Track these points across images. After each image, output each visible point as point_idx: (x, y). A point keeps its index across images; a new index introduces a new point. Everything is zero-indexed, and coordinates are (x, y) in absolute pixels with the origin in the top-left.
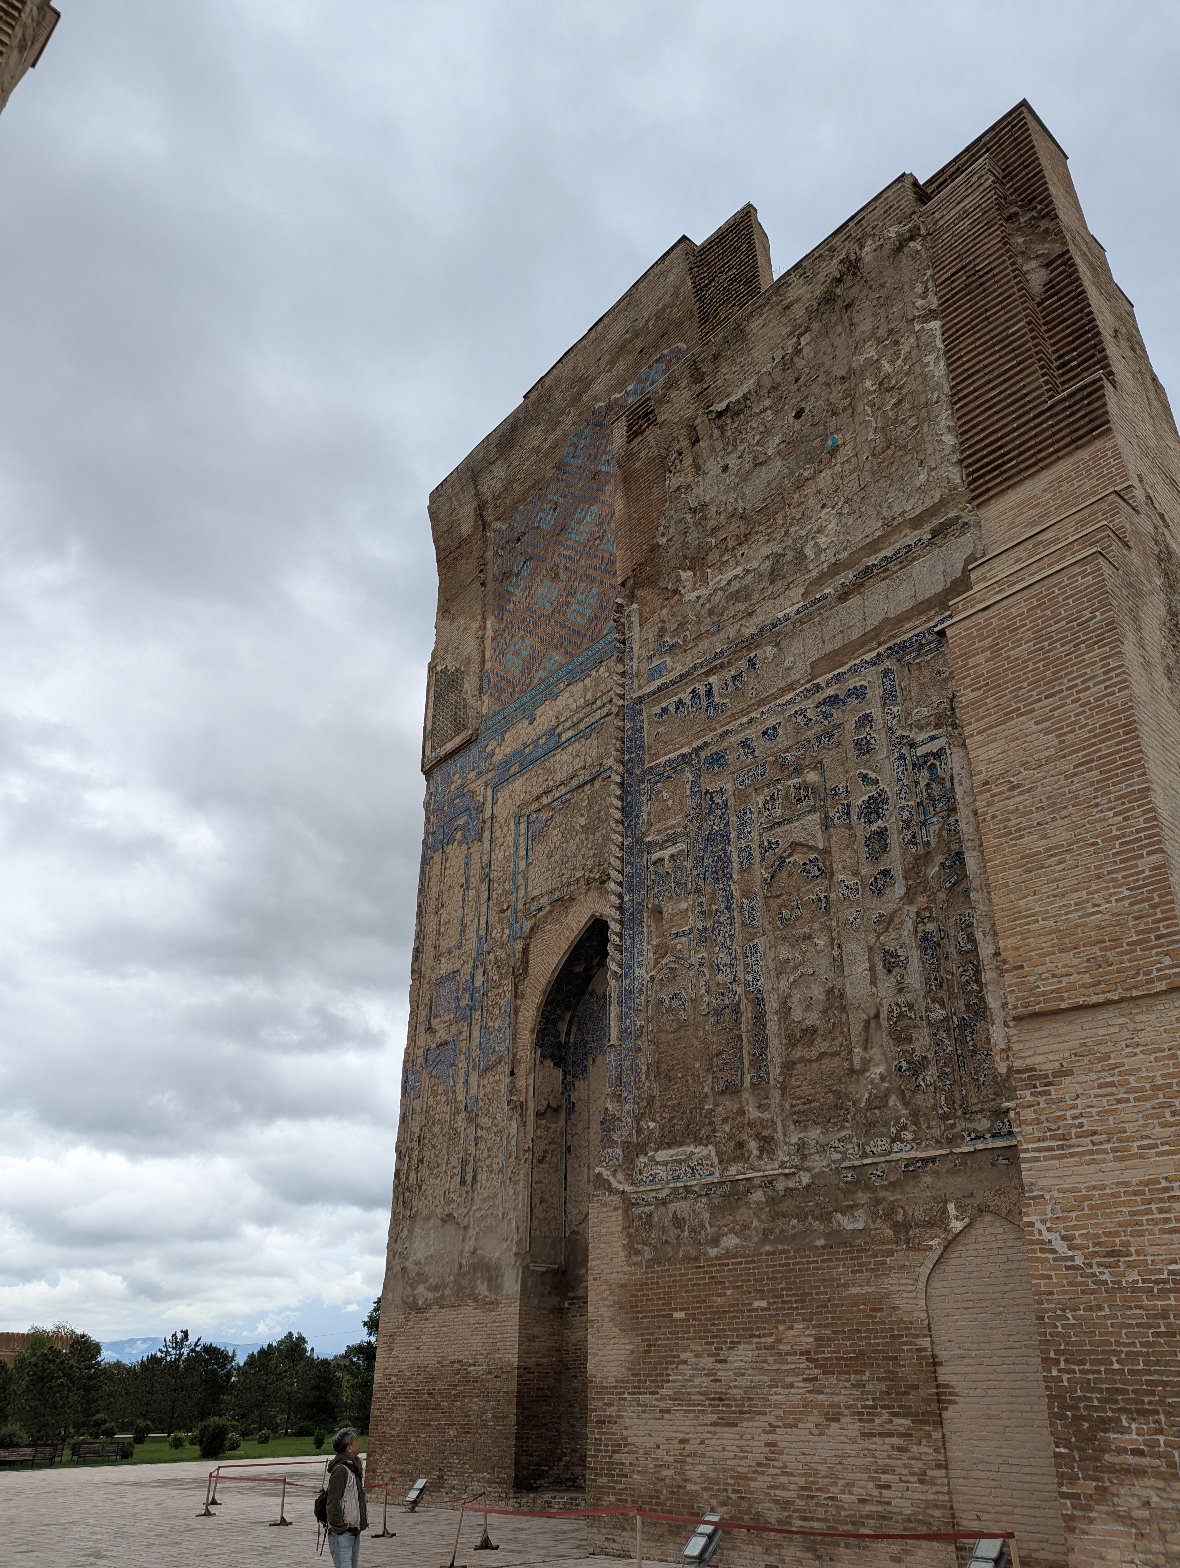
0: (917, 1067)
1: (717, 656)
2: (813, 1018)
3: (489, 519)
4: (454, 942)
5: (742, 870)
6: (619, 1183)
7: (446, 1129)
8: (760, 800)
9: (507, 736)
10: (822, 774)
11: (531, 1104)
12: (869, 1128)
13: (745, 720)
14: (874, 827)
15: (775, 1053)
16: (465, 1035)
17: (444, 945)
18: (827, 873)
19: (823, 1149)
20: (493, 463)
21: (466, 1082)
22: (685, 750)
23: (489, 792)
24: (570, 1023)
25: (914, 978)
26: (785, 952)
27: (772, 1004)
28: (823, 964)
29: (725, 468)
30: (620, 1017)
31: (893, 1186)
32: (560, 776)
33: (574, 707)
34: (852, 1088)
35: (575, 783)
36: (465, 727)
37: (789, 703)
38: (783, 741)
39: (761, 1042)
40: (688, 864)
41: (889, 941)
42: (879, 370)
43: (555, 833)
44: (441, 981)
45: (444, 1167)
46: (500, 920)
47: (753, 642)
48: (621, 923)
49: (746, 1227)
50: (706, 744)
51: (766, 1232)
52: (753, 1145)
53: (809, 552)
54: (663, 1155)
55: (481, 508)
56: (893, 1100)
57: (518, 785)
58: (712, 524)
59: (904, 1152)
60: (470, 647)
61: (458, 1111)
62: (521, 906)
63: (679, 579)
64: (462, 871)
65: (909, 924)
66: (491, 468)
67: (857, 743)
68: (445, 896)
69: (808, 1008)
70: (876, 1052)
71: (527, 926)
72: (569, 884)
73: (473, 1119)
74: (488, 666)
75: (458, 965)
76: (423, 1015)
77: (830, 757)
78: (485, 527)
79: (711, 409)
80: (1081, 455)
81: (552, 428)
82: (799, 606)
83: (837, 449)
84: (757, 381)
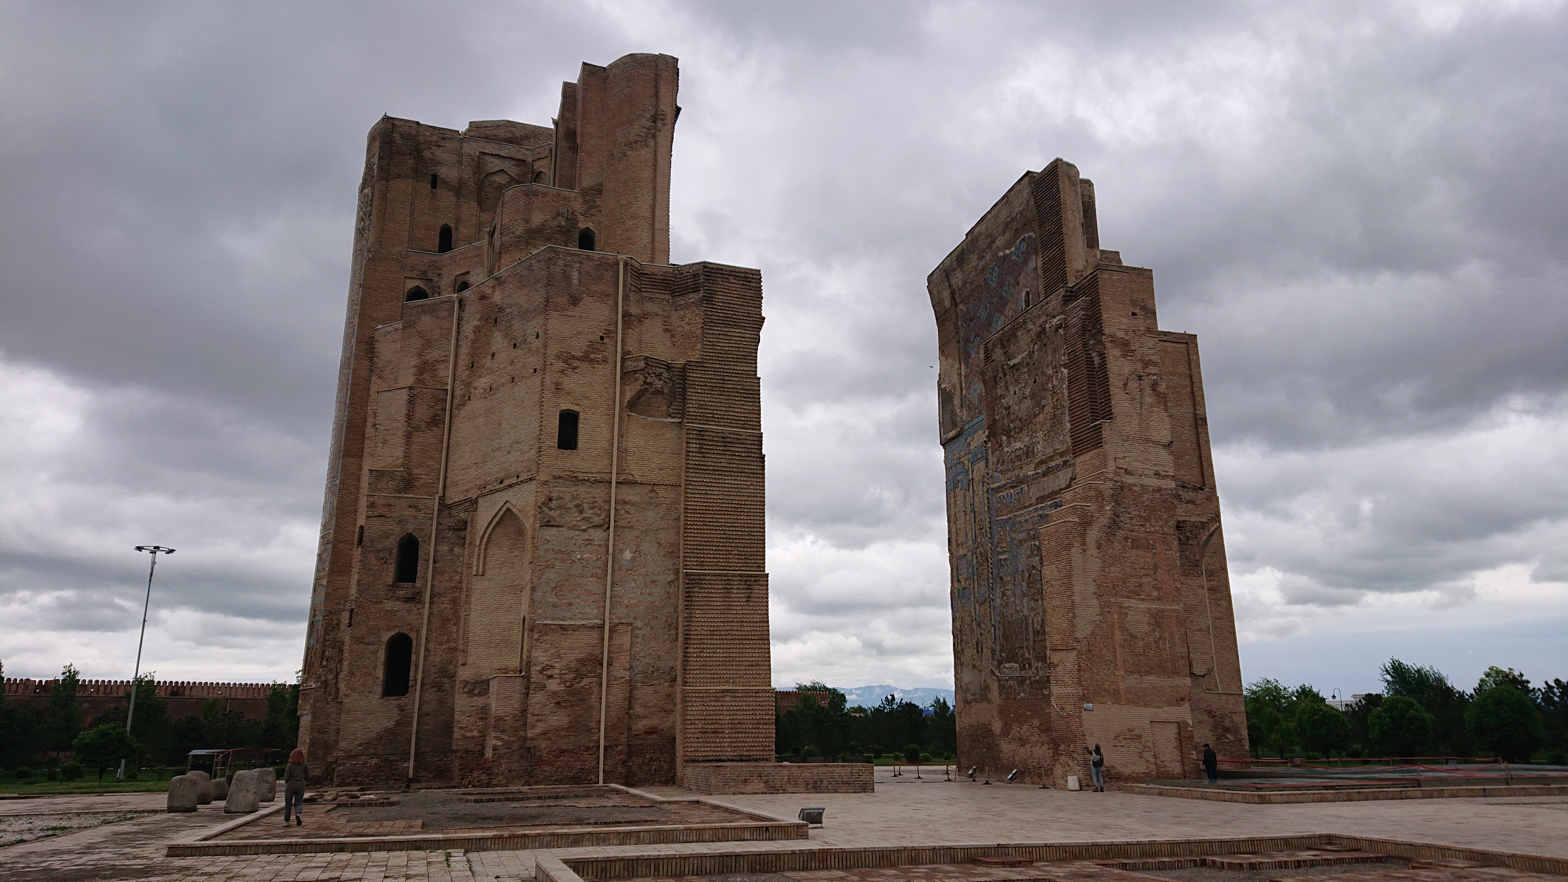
1: (1013, 482)
3: (958, 300)
4: (964, 539)
7: (969, 627)
13: (1020, 512)
16: (972, 586)
17: (960, 540)
20: (955, 269)
21: (974, 608)
22: (1006, 517)
23: (970, 465)
29: (1015, 393)
36: (957, 425)
37: (1031, 511)
40: (1009, 563)
42: (1053, 381)
46: (980, 533)
47: (1022, 481)
49: (1025, 690)
50: (1011, 518)
53: (1036, 451)
55: (953, 293)
58: (1011, 417)
60: (955, 379)
61: (972, 621)
63: (1002, 438)
64: (963, 504)
66: (954, 272)
68: (958, 515)
74: (964, 392)
75: (966, 552)
78: (956, 306)
79: (1008, 363)
80: (1097, 451)
81: (981, 258)
82: (1033, 472)
83: (1043, 407)
84: (1022, 358)
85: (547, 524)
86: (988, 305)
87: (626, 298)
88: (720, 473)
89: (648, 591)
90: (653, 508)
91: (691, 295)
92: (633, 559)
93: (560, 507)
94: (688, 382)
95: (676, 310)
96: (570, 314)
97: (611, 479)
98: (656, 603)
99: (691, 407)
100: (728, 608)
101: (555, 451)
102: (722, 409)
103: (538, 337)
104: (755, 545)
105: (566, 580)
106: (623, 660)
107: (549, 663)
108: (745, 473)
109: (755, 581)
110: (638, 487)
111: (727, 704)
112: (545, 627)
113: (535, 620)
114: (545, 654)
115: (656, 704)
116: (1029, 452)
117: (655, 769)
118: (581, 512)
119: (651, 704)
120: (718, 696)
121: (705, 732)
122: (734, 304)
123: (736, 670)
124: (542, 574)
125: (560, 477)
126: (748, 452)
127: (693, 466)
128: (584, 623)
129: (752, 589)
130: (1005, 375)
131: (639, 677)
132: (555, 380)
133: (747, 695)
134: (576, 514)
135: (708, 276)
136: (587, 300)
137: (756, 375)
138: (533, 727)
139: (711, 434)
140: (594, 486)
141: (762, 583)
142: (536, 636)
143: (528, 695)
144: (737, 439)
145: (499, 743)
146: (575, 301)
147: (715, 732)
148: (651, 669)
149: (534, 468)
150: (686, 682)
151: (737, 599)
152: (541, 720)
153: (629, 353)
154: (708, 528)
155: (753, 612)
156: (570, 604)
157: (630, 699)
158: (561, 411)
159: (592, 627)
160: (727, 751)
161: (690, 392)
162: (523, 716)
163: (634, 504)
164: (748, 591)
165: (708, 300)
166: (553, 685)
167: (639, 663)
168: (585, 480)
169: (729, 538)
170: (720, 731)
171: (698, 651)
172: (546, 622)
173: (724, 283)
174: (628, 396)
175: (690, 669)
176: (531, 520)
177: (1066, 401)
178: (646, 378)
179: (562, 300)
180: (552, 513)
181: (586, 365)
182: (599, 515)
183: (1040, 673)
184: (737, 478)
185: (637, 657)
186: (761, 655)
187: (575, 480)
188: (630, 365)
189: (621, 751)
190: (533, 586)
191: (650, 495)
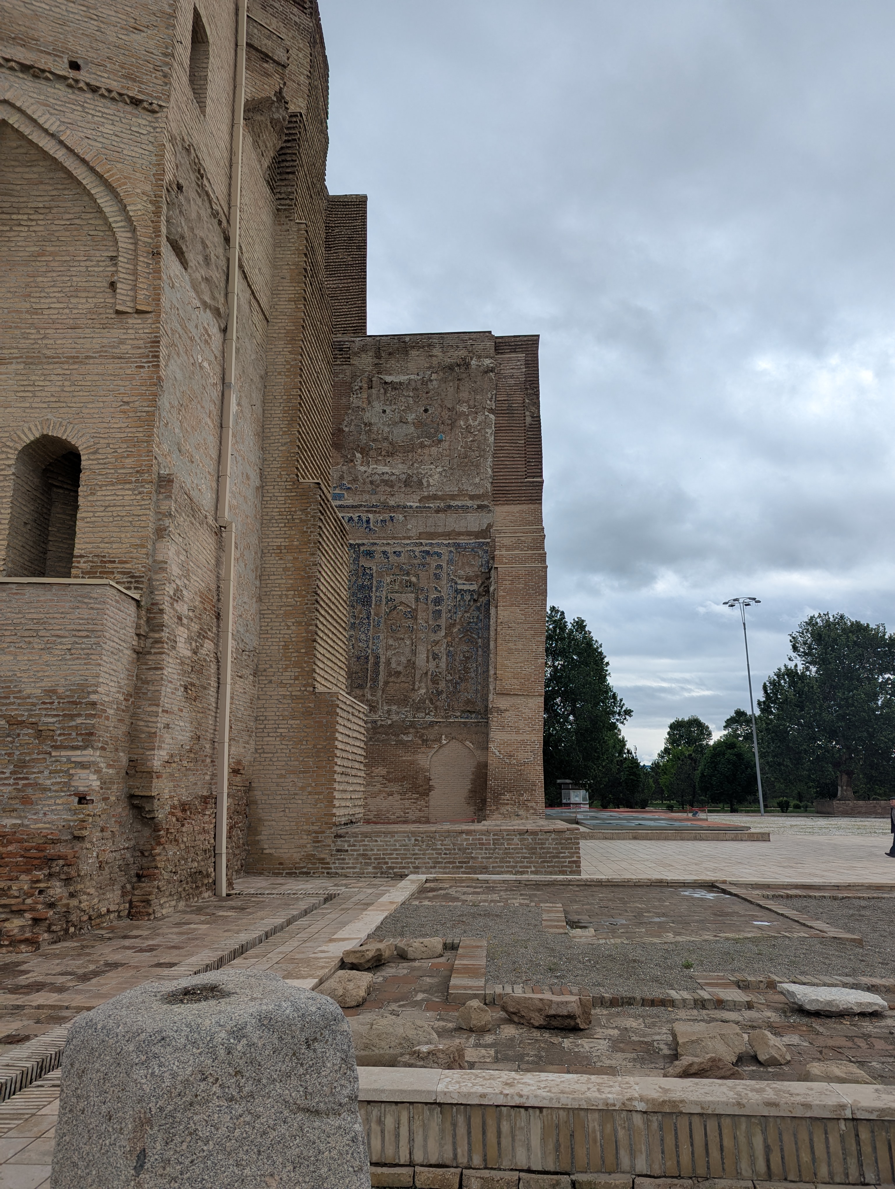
0: (440, 693)
1: (373, 506)
2: (400, 669)
5: (376, 605)
8: (389, 579)
10: (418, 580)
12: (418, 709)
13: (385, 542)
15: (382, 678)
18: (414, 618)
19: (397, 713)
22: (352, 542)
25: (443, 665)
26: (391, 642)
27: (383, 659)
28: (407, 650)
29: (384, 411)
31: (424, 728)
34: (412, 695)
37: (407, 544)
38: (403, 559)
39: (376, 672)
41: (436, 649)
42: (468, 420)
47: (392, 509)
50: (364, 544)
53: (425, 484)
56: (427, 701)
58: (374, 436)
59: (430, 719)
63: (354, 455)
65: (445, 646)
67: (435, 574)
69: (398, 664)
70: (423, 685)
77: (422, 574)
79: (381, 376)
80: (532, 506)
82: (418, 504)
83: (440, 441)
84: (409, 380)
85: (175, 246)
89: (244, 490)
90: (249, 335)
93: (188, 220)
98: (249, 520)
101: (186, 83)
105: (190, 400)
107: (179, 583)
112: (180, 493)
116: (411, 482)
125: (187, 152)
130: (371, 387)
134: (201, 260)
140: (213, 223)
148: (241, 645)
149: (150, 83)
152: (169, 726)
156: (192, 459)
159: (212, 528)
166: (182, 642)
168: (208, 195)
174: (250, 91)
177: (488, 446)
180: (183, 223)
182: (220, 292)
187: (200, 182)
188: (259, 38)
191: (250, 308)
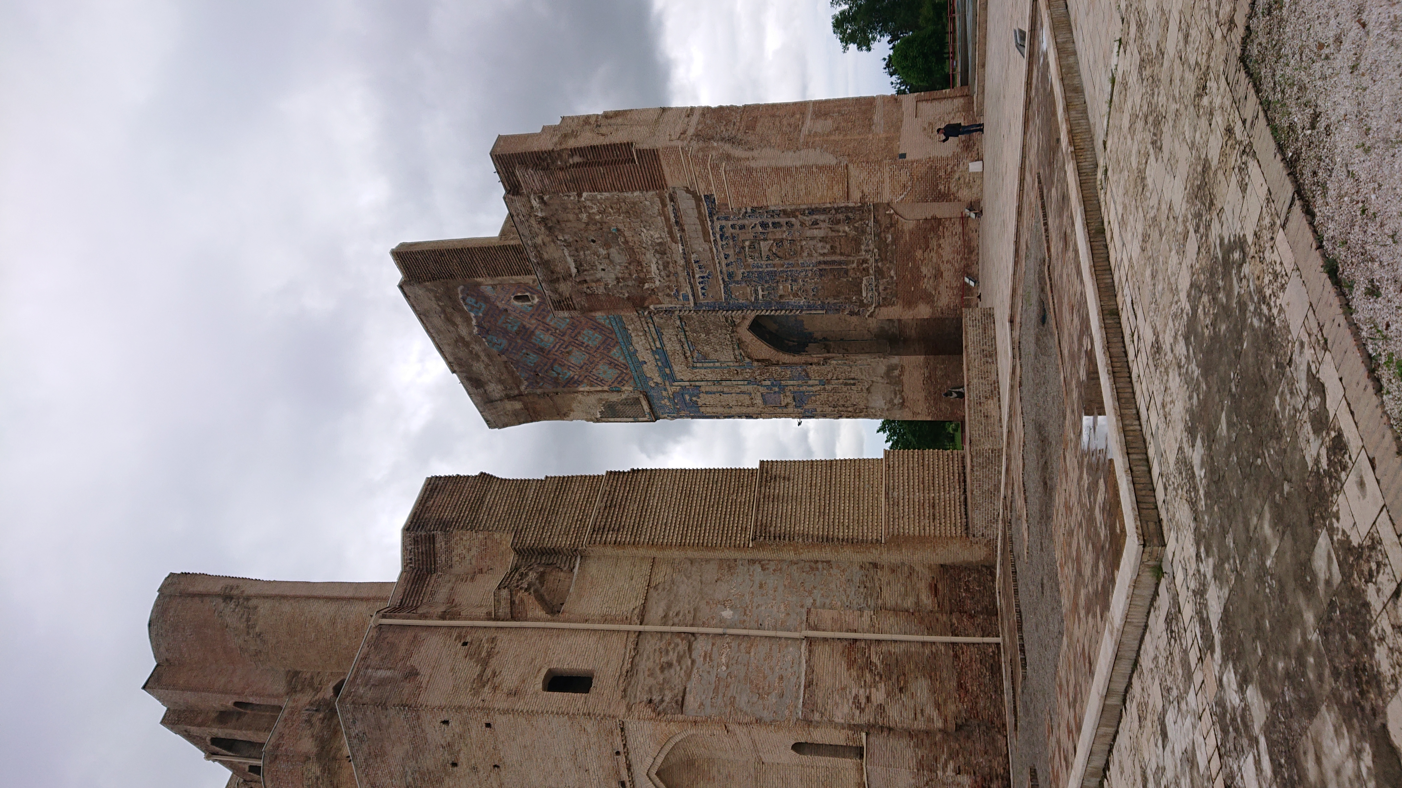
0: (848, 218)
1: (688, 274)
2: (828, 246)
3: (516, 392)
4: (747, 397)
5: (774, 267)
6: (871, 309)
7: (831, 394)
8: (750, 260)
9: (648, 376)
10: (747, 240)
11: (824, 355)
12: (864, 232)
13: (718, 265)
14: (771, 225)
15: (837, 258)
16: (791, 388)
17: (747, 402)
18: (782, 240)
19: (868, 245)
20: (485, 391)
21: (812, 386)
22: (722, 286)
23: (676, 384)
24: (789, 340)
26: (805, 254)
27: (821, 258)
28: (811, 243)
29: (603, 270)
30: (816, 310)
31: (880, 226)
32: (678, 347)
33: (644, 341)
34: (851, 236)
35: (683, 340)
36: (638, 399)
37: (717, 250)
38: (731, 252)
39: (833, 262)
40: (766, 286)
42: (593, 213)
43: (705, 348)
44: (765, 402)
45: (847, 394)
46: (742, 374)
47: (688, 261)
48: (781, 310)
49: (888, 268)
50: (723, 279)
51: (890, 262)
52: (864, 265)
53: (660, 240)
54: (864, 295)
55: (509, 397)
56: (856, 225)
57: (676, 368)
58: (627, 275)
59: (871, 223)
60: (592, 399)
61: (824, 389)
62: (737, 364)
63: (648, 289)
64: (713, 396)
65: (805, 218)
66: (488, 392)
67: (740, 229)
68: (723, 403)
69: (825, 248)
70: (841, 229)
71: (747, 360)
72: (732, 341)
73: (828, 382)
74: (606, 388)
75: (759, 394)
76: (779, 410)
77: (742, 237)
78: (521, 395)
79: (574, 275)
80: (661, 157)
81: (477, 357)
82: (680, 245)
83: (618, 230)
84: (570, 256)
85: (681, 704)
86: (524, 351)
87: (424, 616)
88: (644, 510)
89: (771, 592)
90: (675, 588)
91: (438, 545)
92: (731, 608)
93: (661, 690)
94: (536, 545)
95: (451, 566)
96: (427, 679)
97: (635, 632)
98: (786, 583)
99: (564, 542)
100: (794, 498)
101: (592, 696)
102: (573, 512)
103: (446, 722)
104: (729, 477)
105: (751, 682)
106: (849, 617)
107: (851, 702)
108: (647, 487)
109: (767, 473)
110: (649, 604)
111: (901, 495)
112: (807, 706)
113: (798, 719)
114: (840, 707)
115: (903, 584)
116: (661, 250)
117: (979, 586)
118: (670, 665)
119: (903, 589)
120: (893, 503)
121: (934, 515)
122: (458, 500)
123: (864, 491)
124: (741, 711)
125: (625, 691)
126: (626, 484)
127: (633, 537)
128: (804, 661)
129: (775, 476)
130: (585, 281)
131: (871, 602)
132: (504, 696)
133: (891, 475)
134: (672, 671)
135: (419, 527)
136: (414, 661)
137: (542, 480)
138: (930, 720)
139: (599, 520)
140: (641, 651)
141: (769, 466)
142: (817, 716)
143: (890, 729)
144: (609, 494)
145: (951, 765)
146: (413, 674)
147: (934, 506)
148: (862, 590)
149: (609, 724)
150: (877, 540)
151: (786, 489)
152: (922, 710)
153: (489, 614)
154: (704, 522)
155: (801, 475)
156: (781, 678)
157: (896, 611)
158: (544, 689)
159: (810, 651)
160: (955, 494)
161: (547, 544)
162: (916, 735)
163: (669, 607)
164: (778, 479)
165: (445, 525)
166: (879, 696)
167: (855, 602)
168: (632, 662)
169: (718, 503)
170: (932, 501)
171: (841, 527)
172: (800, 705)
173: (432, 511)
174: (540, 613)
175: (863, 536)
176: (673, 727)
177: (613, 196)
178: (521, 588)
179: (407, 687)
180: (667, 699)
181: (494, 662)
182: (677, 645)
183: (871, 247)
184: (652, 495)
185: (848, 604)
186: (848, 467)
187: (631, 673)
188: (504, 609)
189: (958, 619)
190: (754, 721)
191: (660, 590)
